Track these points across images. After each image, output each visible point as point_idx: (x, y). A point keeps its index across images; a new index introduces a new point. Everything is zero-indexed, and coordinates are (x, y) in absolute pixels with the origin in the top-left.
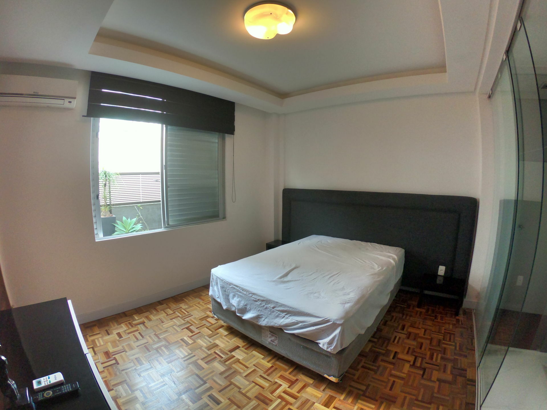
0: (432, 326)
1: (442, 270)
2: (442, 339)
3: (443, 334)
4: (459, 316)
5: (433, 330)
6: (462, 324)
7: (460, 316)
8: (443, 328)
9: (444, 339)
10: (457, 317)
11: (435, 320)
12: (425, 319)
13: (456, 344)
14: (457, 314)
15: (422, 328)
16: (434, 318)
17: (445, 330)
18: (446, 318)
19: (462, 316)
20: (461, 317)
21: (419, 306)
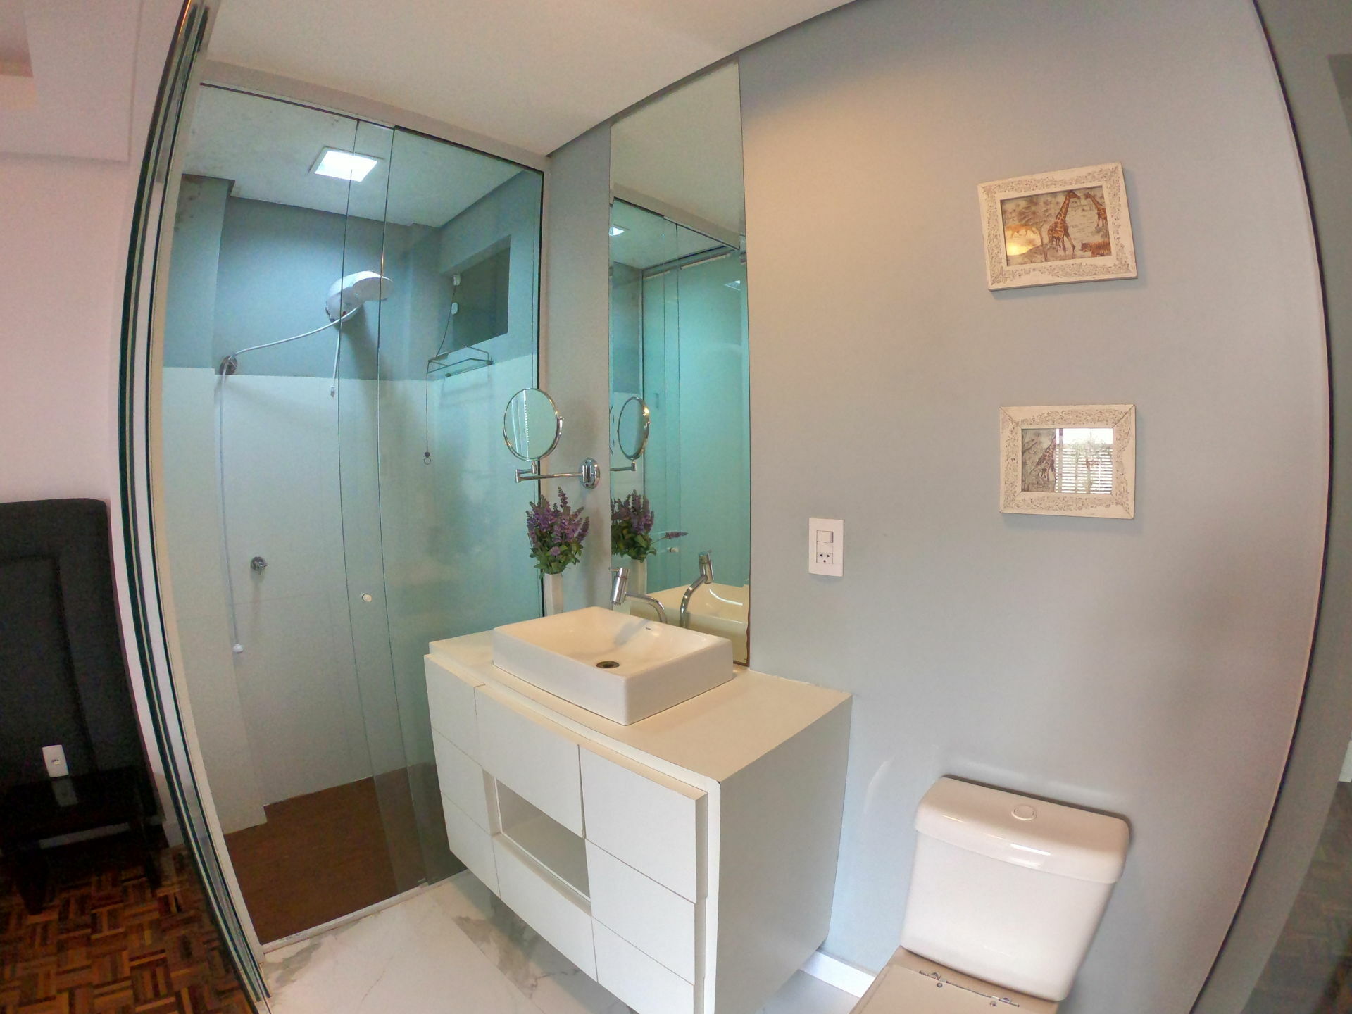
0: (89, 967)
1: (55, 760)
2: (131, 1002)
3: (127, 979)
4: (164, 883)
5: (96, 982)
6: (179, 909)
7: (169, 883)
8: (125, 954)
9: (137, 1000)
10: (161, 893)
11: (94, 937)
12: (61, 947)
13: (178, 995)
14: (155, 879)
15: (60, 991)
16: (89, 930)
17: (132, 959)
18: (128, 912)
19: (175, 879)
20: (171, 888)
21: (35, 907)
